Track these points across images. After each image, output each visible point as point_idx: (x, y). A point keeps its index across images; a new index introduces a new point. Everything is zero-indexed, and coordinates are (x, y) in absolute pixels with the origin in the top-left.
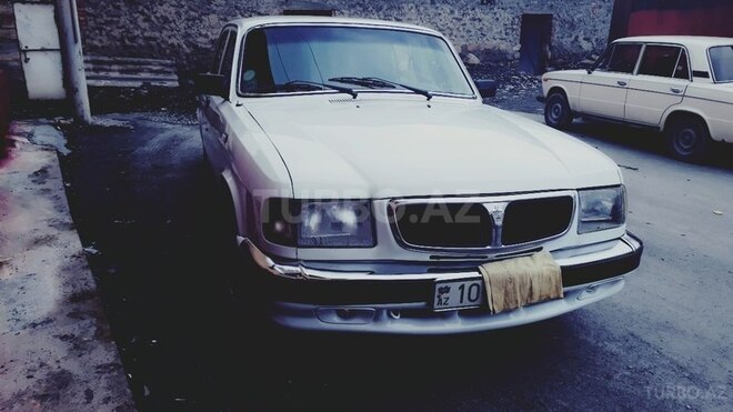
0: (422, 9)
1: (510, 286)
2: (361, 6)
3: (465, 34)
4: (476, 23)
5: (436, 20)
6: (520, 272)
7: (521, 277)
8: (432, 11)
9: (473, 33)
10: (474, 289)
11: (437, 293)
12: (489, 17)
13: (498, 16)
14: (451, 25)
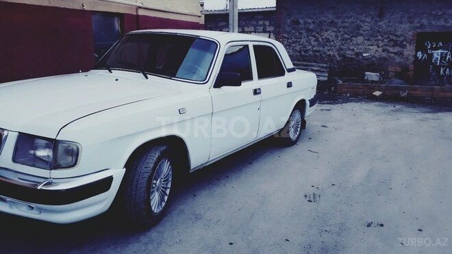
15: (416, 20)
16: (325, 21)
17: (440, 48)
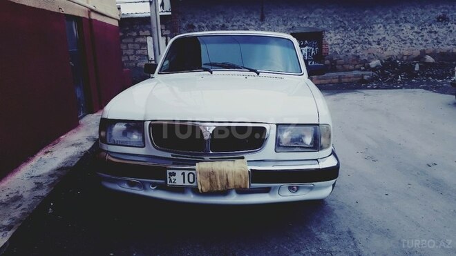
0: (388, 27)
1: (213, 177)
2: (343, 27)
3: (423, 42)
4: (433, 35)
5: (400, 34)
6: (219, 169)
7: (220, 172)
8: (396, 28)
9: (430, 42)
10: (191, 176)
11: (168, 176)
12: (444, 30)
13: (451, 29)
14: (412, 37)
15: (289, 24)
16: (217, 25)
17: (307, 45)
